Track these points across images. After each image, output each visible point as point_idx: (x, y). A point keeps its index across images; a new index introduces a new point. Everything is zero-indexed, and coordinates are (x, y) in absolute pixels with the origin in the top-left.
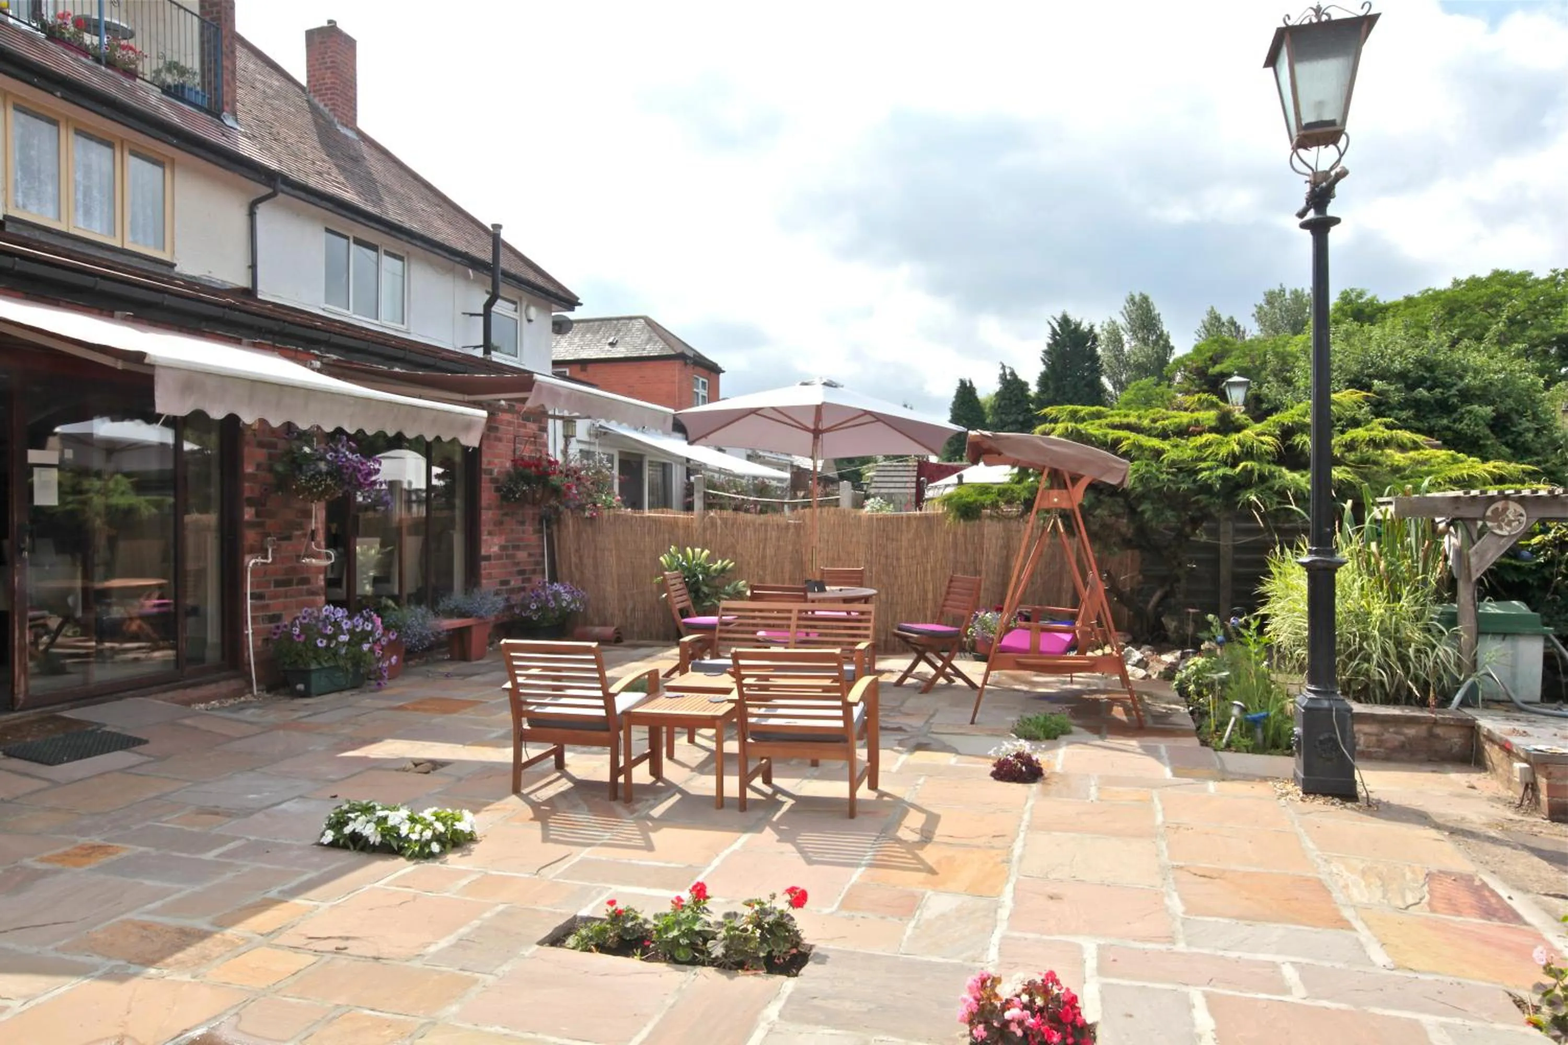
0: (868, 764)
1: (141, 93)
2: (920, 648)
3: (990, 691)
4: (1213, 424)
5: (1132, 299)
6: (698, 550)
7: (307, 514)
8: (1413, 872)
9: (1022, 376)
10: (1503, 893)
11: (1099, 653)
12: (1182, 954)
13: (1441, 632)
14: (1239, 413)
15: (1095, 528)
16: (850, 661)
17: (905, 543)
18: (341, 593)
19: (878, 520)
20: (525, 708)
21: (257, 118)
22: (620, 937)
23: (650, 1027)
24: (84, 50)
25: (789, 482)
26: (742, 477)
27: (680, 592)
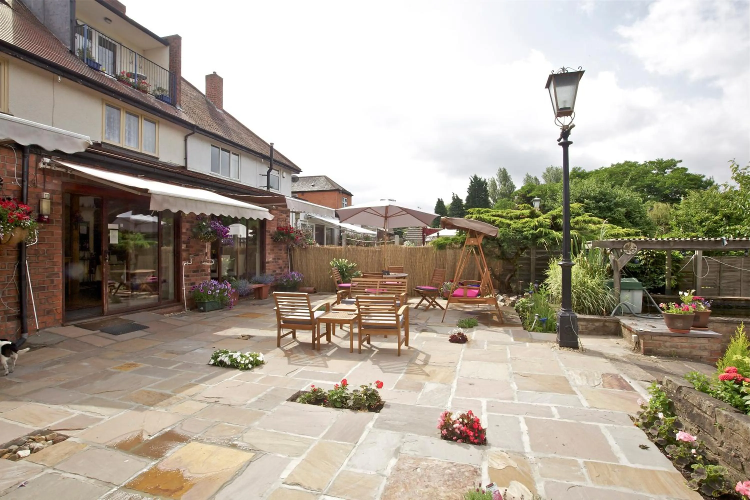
0: (405, 337)
1: (149, 99)
2: (424, 295)
3: (448, 311)
4: (528, 215)
5: (501, 169)
6: (343, 260)
7: (204, 247)
8: (598, 374)
9: (460, 197)
10: (628, 380)
11: (488, 296)
12: (517, 404)
13: (608, 289)
14: (537, 211)
15: (486, 252)
16: (399, 300)
17: (418, 257)
18: (216, 275)
19: (409, 249)
20: (282, 316)
21: (188, 106)
22: (316, 398)
23: (327, 430)
24: (129, 84)
25: (376, 235)
26: (360, 233)
27: (337, 275)
